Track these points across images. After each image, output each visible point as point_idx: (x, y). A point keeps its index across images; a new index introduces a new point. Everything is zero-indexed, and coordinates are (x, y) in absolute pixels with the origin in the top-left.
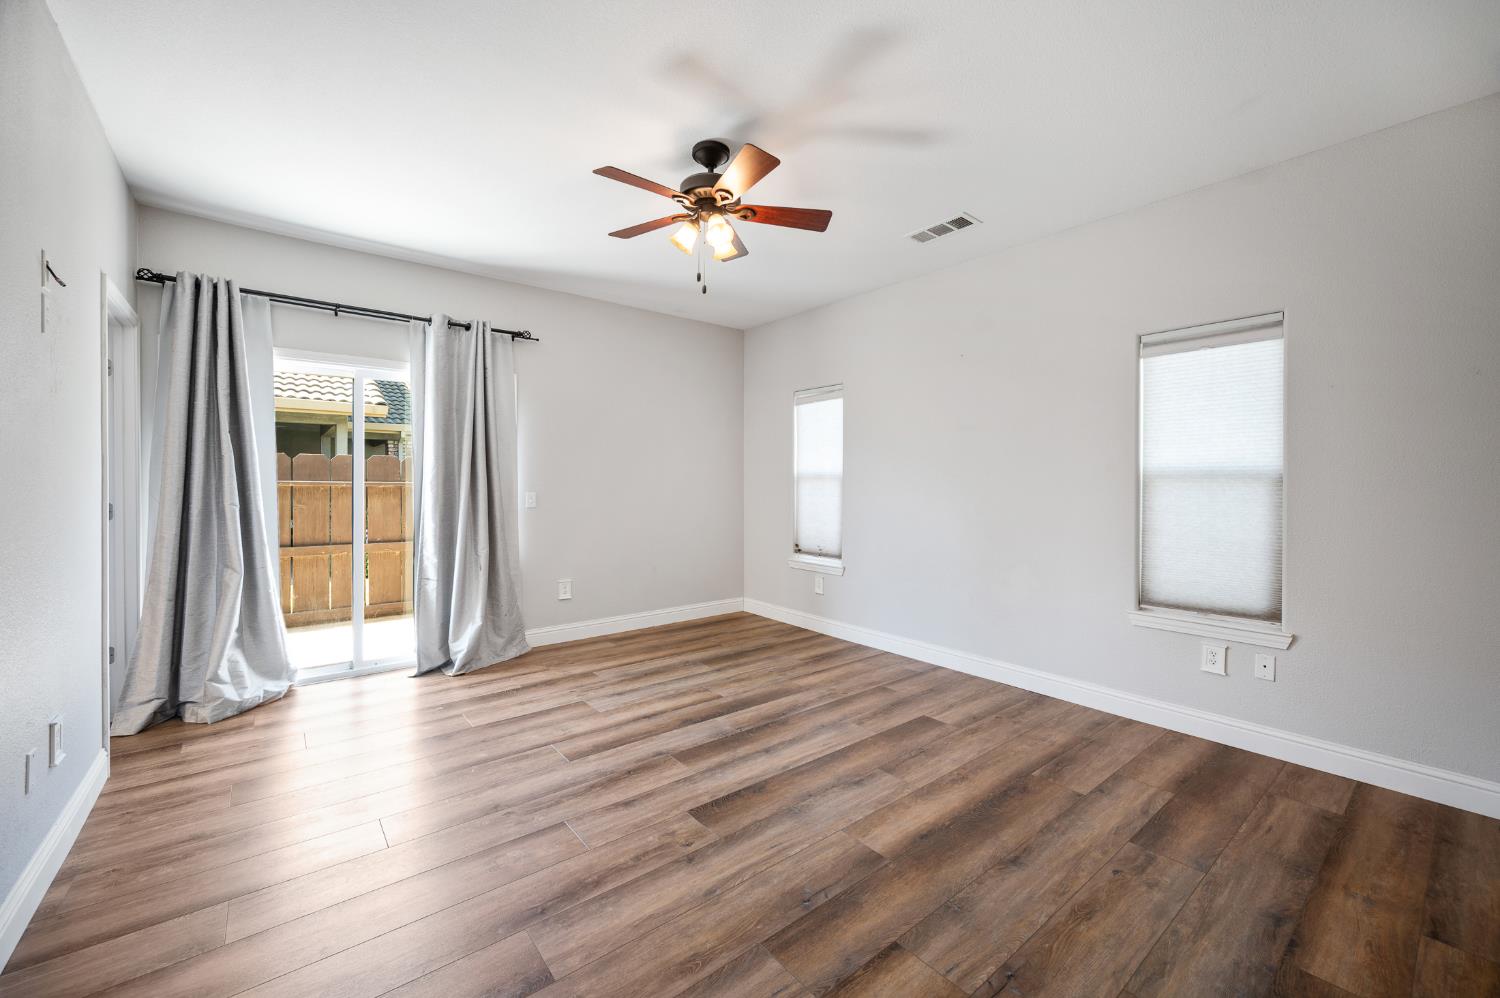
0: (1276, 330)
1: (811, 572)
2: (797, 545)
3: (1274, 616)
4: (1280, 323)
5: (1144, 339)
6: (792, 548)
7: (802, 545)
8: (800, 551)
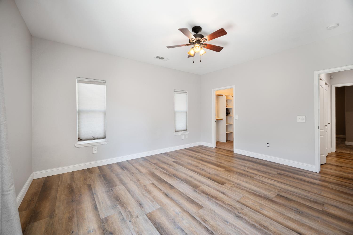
1: (91, 147)
2: (79, 138)
3: (187, 130)
4: (187, 92)
7: (82, 138)
8: (81, 140)
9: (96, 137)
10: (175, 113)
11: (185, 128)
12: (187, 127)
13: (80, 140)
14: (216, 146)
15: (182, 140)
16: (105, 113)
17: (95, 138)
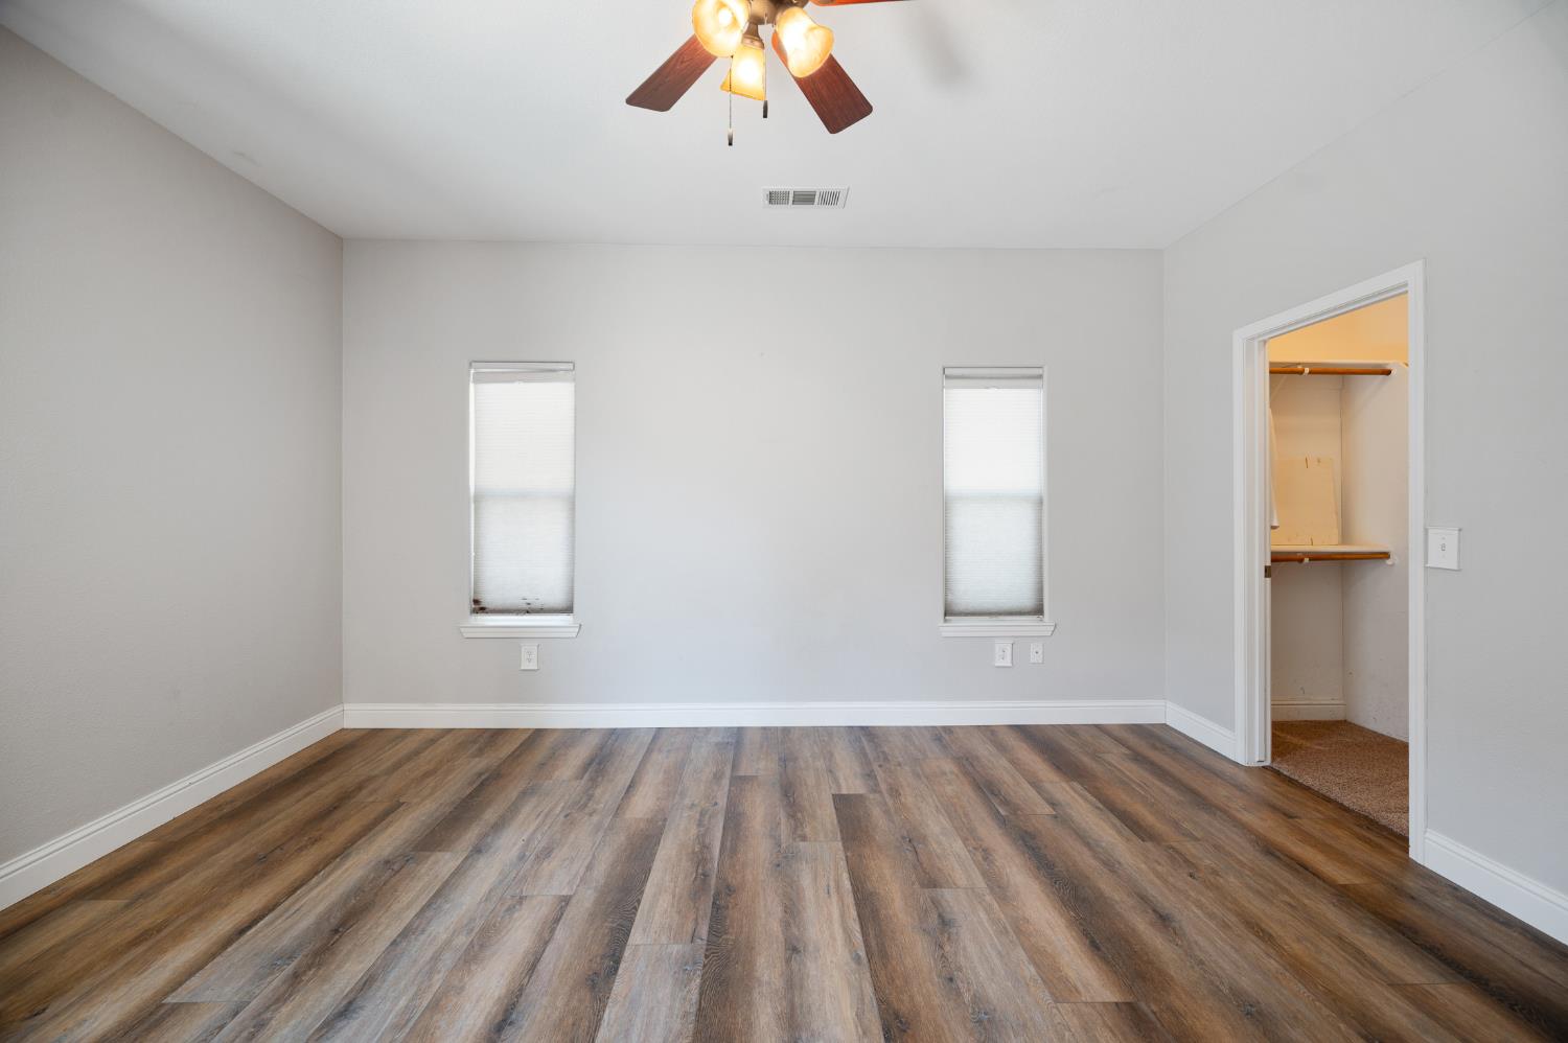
0: (1038, 382)
1: (512, 639)
2: (476, 602)
3: (1038, 611)
4: (1040, 377)
5: (947, 372)
6: (468, 605)
7: (488, 600)
8: (483, 610)
9: (537, 605)
10: (945, 505)
11: (1026, 600)
12: (1040, 590)
13: (479, 608)
14: (1274, 754)
15: (998, 667)
16: (572, 503)
17: (532, 606)
